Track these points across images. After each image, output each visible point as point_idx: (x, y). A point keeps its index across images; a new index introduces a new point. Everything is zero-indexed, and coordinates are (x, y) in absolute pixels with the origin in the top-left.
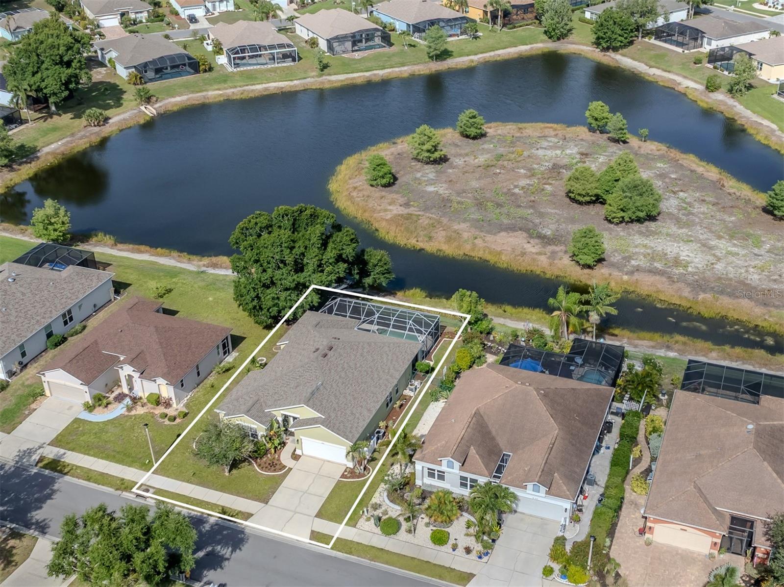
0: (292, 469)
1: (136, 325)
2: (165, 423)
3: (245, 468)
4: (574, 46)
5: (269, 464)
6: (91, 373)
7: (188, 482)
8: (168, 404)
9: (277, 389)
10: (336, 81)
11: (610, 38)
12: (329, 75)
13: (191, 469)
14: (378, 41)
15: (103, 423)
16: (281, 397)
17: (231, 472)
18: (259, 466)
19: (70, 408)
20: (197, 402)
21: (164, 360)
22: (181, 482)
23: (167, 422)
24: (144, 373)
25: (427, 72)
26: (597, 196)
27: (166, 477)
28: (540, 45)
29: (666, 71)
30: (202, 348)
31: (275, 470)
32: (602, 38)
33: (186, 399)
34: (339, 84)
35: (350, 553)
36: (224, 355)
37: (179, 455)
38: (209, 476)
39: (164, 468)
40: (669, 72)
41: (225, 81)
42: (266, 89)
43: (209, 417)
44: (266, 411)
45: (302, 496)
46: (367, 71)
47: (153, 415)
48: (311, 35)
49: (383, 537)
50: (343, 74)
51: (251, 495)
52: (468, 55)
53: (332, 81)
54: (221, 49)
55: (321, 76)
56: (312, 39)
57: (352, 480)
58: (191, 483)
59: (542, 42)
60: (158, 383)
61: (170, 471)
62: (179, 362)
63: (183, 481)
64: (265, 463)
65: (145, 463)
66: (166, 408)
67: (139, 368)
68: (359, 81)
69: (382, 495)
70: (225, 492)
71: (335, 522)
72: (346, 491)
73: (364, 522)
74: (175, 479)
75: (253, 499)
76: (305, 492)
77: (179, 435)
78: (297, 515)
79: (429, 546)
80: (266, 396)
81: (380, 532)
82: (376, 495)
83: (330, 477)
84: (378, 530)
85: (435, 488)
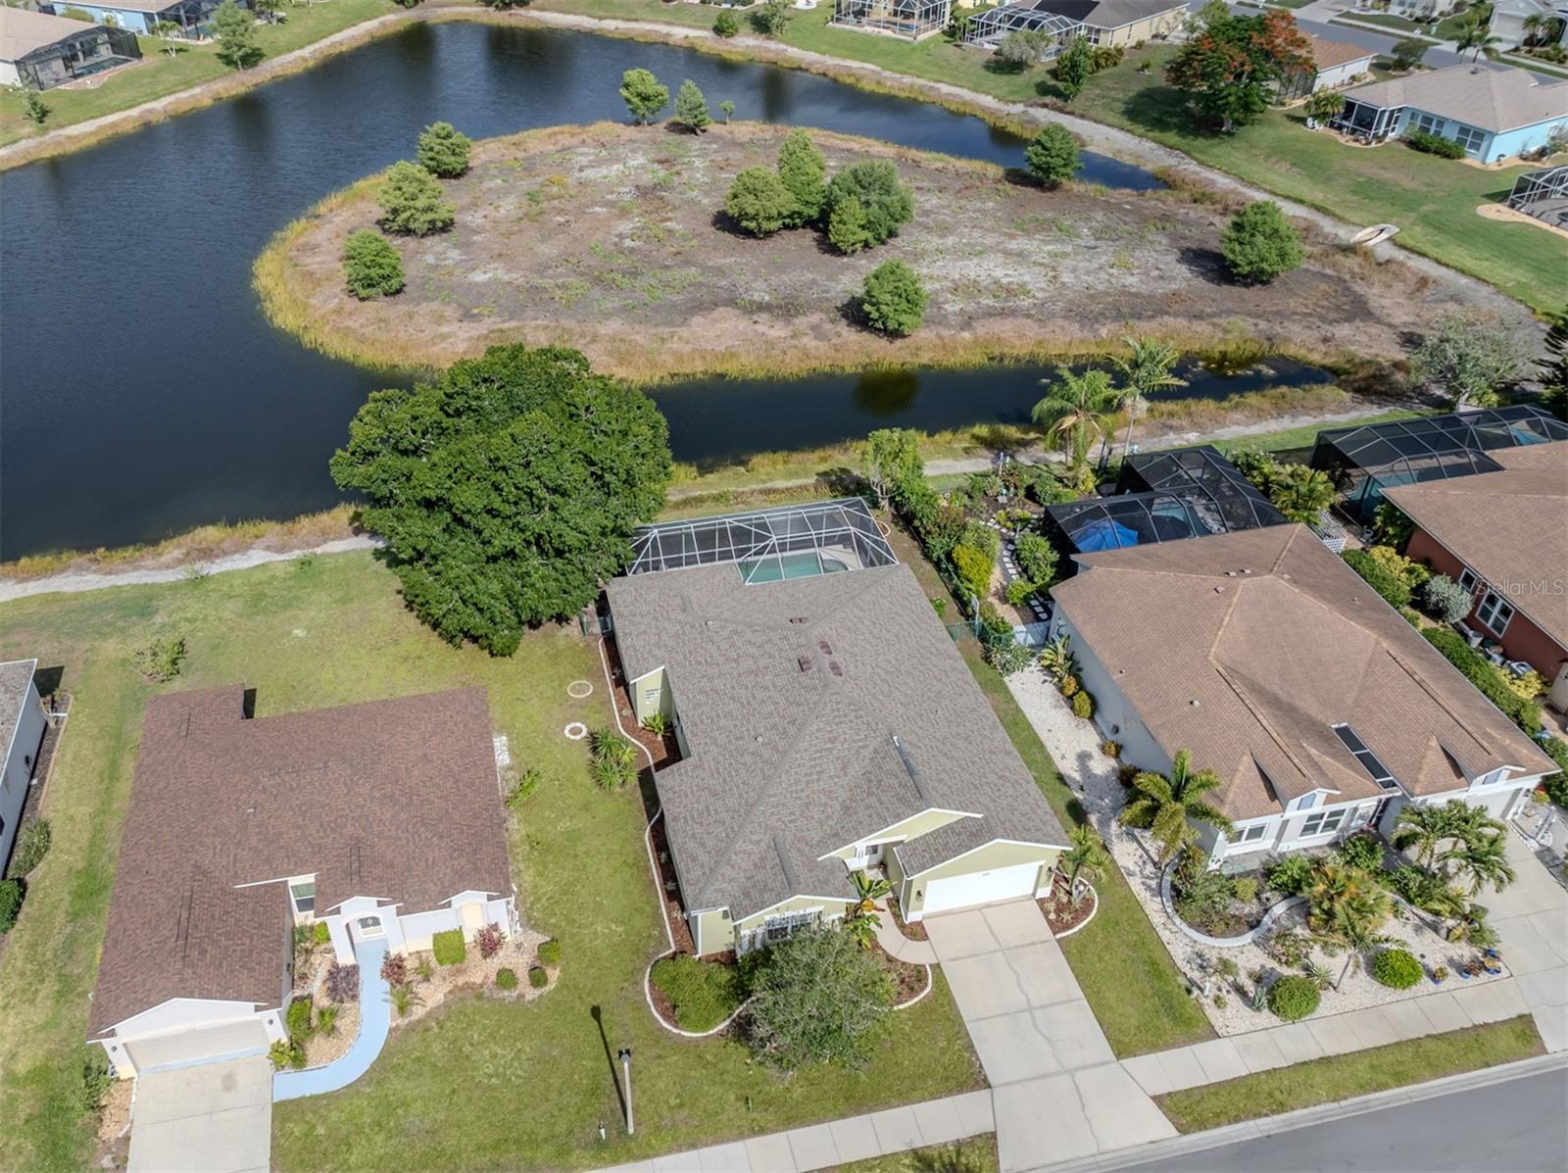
0: (939, 966)
1: (287, 778)
4: (446, 10)
6: (259, 963)
9: (803, 795)
10: (86, 135)
12: (61, 126)
13: (726, 1091)
14: (105, 52)
15: (367, 1078)
19: (229, 1082)
20: (544, 901)
23: (528, 991)
25: (241, 90)
26: (793, 214)
28: (390, 17)
29: (629, 20)
31: (912, 987)
34: (92, 141)
35: (1282, 1108)
40: (636, 20)
44: (820, 859)
45: (1034, 1022)
46: (130, 107)
47: (476, 992)
49: (1291, 1028)
50: (85, 120)
51: (931, 1083)
52: (290, 51)
53: (77, 137)
55: (46, 130)
57: (1081, 925)
61: (683, 1128)
65: (599, 1141)
66: (488, 955)
67: (390, 890)
68: (129, 128)
69: (1174, 929)
70: (870, 1110)
71: (1168, 1046)
72: (1100, 959)
73: (1218, 1013)
74: (716, 1142)
75: (950, 1093)
76: (1031, 1009)
77: (596, 1012)
78: (1079, 1075)
79: (1388, 999)
80: (791, 821)
81: (1275, 1020)
82: (1165, 936)
83: (1033, 944)
84: (1266, 1017)
85: (1244, 860)
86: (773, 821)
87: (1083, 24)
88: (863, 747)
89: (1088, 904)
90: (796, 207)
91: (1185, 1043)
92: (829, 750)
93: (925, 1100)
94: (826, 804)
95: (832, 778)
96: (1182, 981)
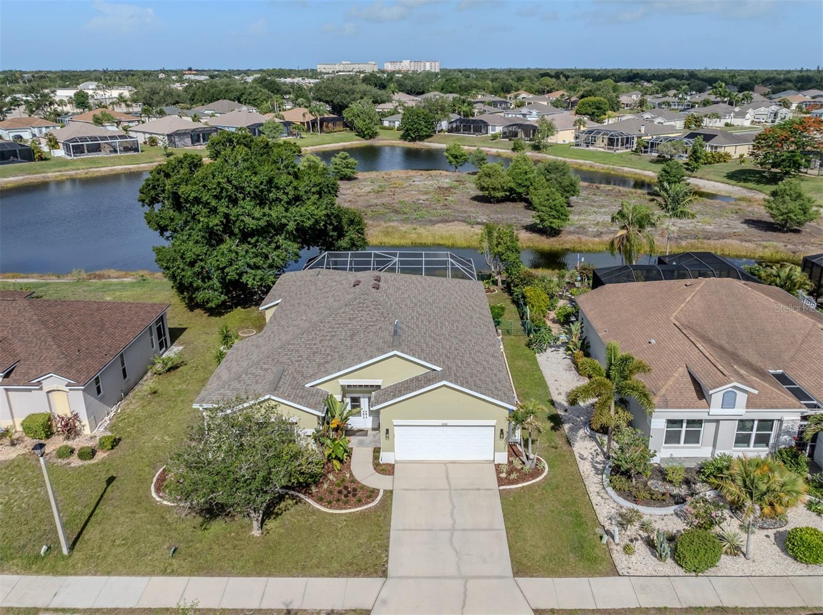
0: (391, 492)
2: (73, 465)
3: (291, 513)
4: (385, 141)
5: (340, 492)
7: (164, 573)
8: (70, 429)
9: (314, 347)
11: (418, 129)
13: (164, 543)
16: (329, 358)
17: (264, 526)
18: (320, 500)
21: (54, 347)
22: (146, 579)
23: (75, 461)
24: (12, 375)
26: (511, 190)
27: (103, 574)
30: (125, 328)
31: (360, 501)
32: (411, 130)
33: (107, 418)
36: (161, 350)
37: (122, 519)
38: (215, 547)
39: (91, 557)
41: (66, 165)
42: (112, 170)
43: (166, 438)
44: (307, 386)
45: (451, 539)
48: (148, 136)
49: (693, 580)
51: (335, 565)
54: (57, 143)
56: (151, 138)
57: (525, 484)
58: (173, 573)
59: (357, 140)
60: (46, 389)
61: (110, 560)
62: (87, 349)
63: (152, 574)
64: (331, 492)
65: (38, 556)
66: (68, 438)
69: (606, 496)
70: (270, 575)
71: (566, 574)
72: (532, 506)
73: (625, 557)
74: (128, 574)
75: (348, 575)
76: (453, 530)
77: (111, 480)
78: (471, 583)
79: (799, 573)
80: (297, 361)
81: (679, 571)
82: (595, 499)
83: (478, 489)
84: (669, 567)
85: (684, 461)
86: (284, 359)
87: (708, 144)
88: (372, 326)
89: (536, 472)
90: (513, 185)
91: (584, 575)
92: (346, 324)
93: (323, 576)
94: (328, 354)
95: (341, 340)
96: (599, 531)
